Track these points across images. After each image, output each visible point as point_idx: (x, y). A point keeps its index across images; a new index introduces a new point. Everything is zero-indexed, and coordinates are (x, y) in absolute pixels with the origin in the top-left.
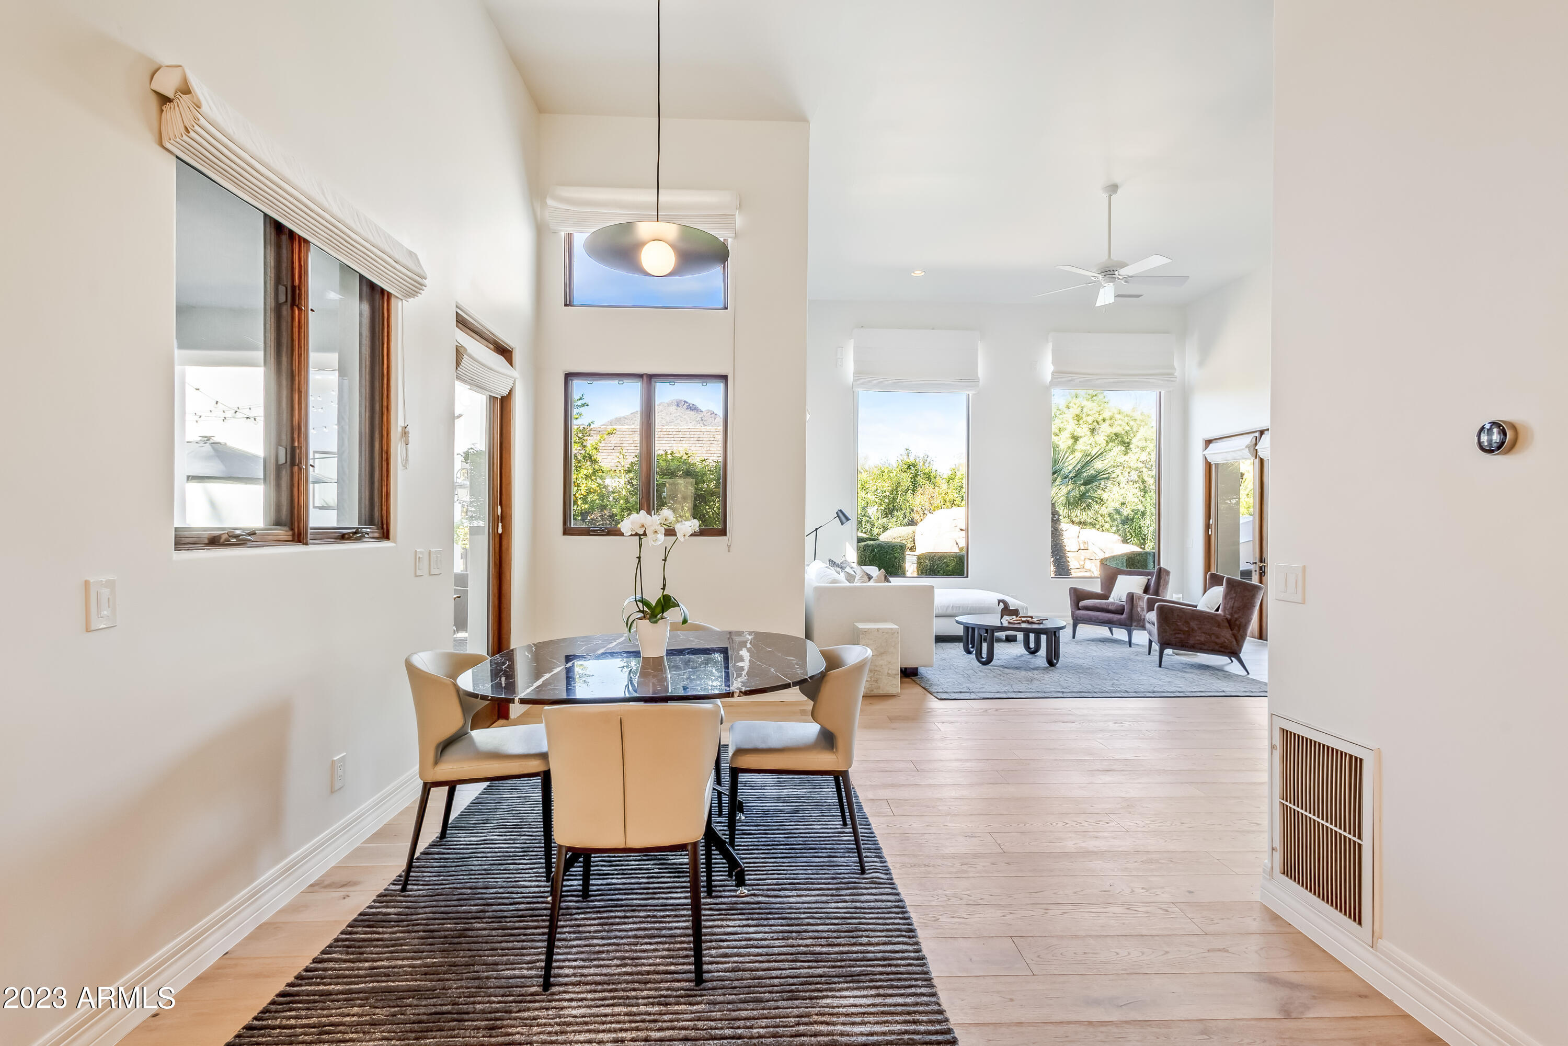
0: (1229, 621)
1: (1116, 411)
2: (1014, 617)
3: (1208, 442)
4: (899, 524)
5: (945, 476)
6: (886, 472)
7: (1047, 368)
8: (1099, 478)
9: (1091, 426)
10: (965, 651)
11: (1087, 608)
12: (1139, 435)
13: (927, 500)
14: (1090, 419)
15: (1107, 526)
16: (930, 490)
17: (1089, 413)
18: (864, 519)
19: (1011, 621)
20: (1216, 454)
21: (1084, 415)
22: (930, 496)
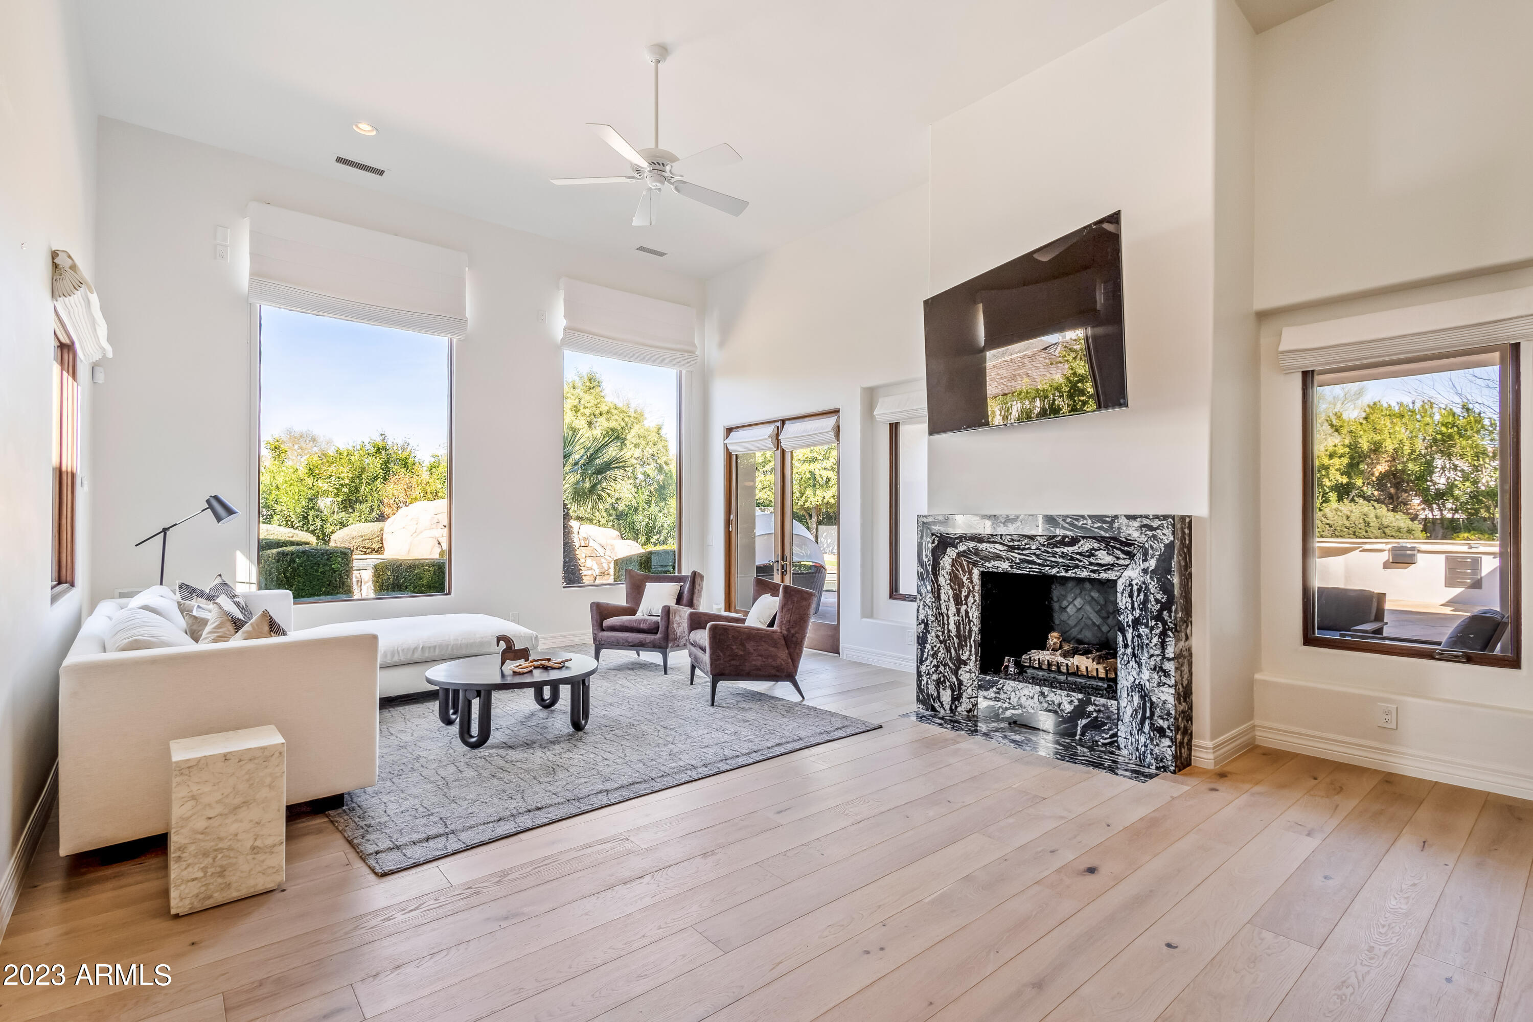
0: (785, 638)
1: (612, 406)
2: (522, 661)
3: (729, 431)
4: (363, 520)
5: (427, 464)
6: (345, 454)
7: (558, 323)
8: (613, 466)
9: (589, 419)
10: (443, 721)
11: (613, 629)
12: (633, 432)
13: (402, 491)
14: (587, 412)
15: (603, 521)
16: (407, 479)
17: (587, 405)
18: (312, 513)
19: (517, 670)
20: (737, 443)
21: (582, 407)
22: (406, 487)
